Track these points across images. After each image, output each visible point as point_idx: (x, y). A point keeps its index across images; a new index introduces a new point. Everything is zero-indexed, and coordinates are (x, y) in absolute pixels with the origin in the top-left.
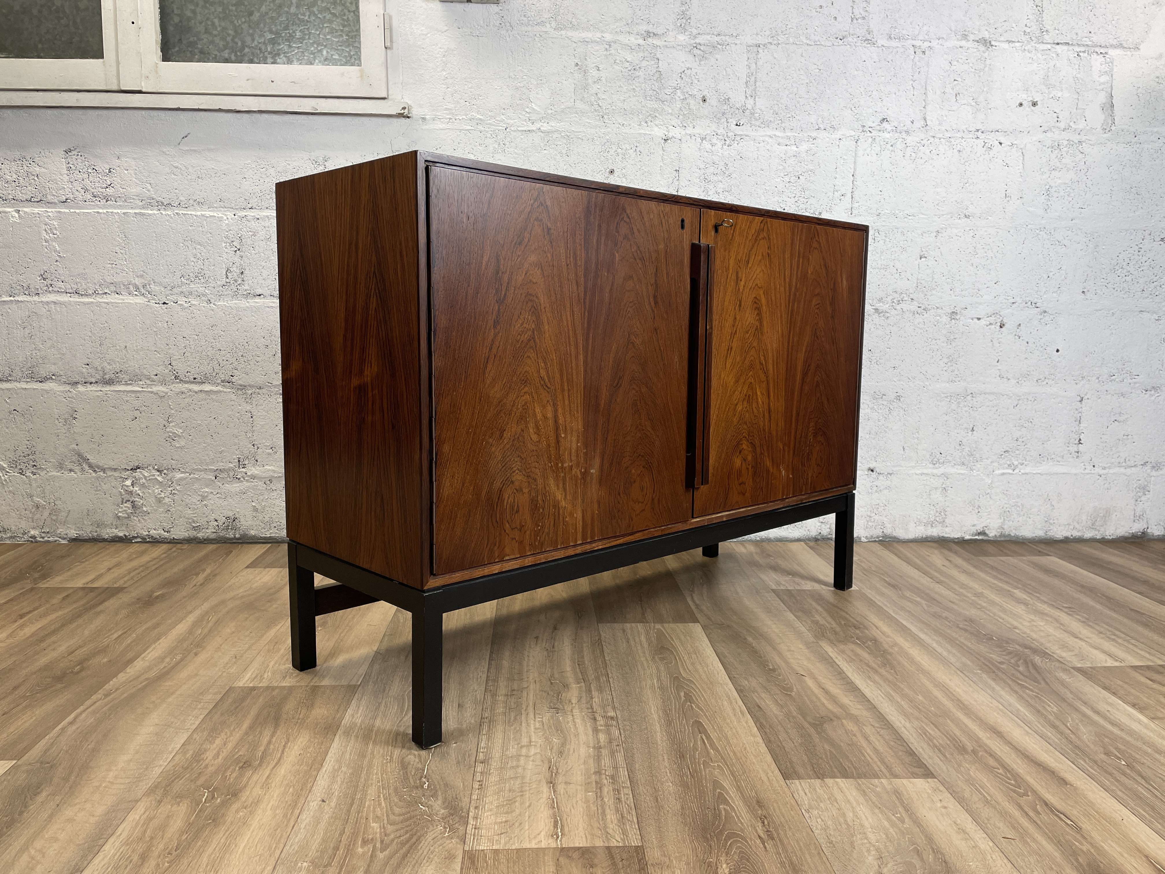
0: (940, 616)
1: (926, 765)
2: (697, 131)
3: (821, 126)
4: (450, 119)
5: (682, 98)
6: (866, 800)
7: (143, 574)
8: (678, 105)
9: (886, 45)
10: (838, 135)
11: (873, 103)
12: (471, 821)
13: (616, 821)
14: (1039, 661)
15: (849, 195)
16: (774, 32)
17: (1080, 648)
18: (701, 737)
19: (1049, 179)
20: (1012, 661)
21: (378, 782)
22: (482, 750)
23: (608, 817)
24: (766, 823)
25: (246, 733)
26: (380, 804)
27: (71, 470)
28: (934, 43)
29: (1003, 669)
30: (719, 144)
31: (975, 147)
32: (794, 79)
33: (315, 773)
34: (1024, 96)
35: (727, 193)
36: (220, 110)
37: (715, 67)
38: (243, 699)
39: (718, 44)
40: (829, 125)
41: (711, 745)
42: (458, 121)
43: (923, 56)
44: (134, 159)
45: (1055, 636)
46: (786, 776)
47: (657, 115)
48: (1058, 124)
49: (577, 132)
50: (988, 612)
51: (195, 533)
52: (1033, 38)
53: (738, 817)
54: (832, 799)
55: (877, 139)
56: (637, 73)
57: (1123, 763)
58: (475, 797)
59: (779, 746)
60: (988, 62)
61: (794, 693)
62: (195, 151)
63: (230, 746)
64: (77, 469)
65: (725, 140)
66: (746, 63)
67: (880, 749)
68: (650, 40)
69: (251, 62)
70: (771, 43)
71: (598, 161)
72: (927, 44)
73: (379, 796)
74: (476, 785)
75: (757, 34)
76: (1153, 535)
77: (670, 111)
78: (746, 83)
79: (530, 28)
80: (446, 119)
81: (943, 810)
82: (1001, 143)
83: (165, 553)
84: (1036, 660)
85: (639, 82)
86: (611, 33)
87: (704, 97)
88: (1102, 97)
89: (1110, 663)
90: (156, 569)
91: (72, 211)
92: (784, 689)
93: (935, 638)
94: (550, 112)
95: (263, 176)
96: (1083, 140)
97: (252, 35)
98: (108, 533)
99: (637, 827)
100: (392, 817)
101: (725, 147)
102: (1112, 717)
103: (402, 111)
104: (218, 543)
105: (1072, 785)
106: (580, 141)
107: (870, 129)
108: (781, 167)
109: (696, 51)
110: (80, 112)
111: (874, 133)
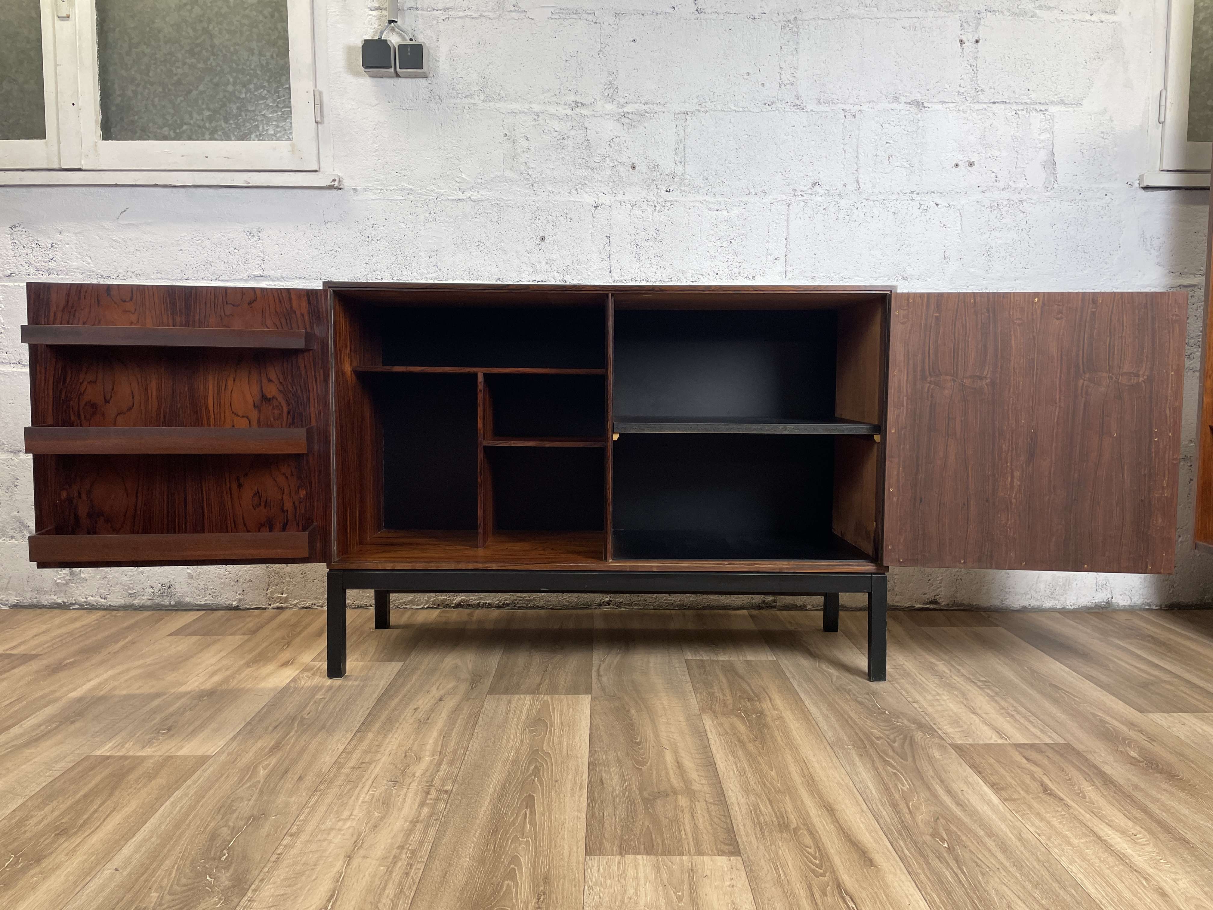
0: (844, 689)
1: (737, 843)
2: (626, 198)
3: (752, 190)
4: (381, 189)
5: (611, 165)
6: (656, 878)
7: (64, 641)
8: (608, 172)
9: (815, 110)
10: (768, 199)
11: (804, 167)
12: (249, 894)
13: (391, 896)
14: (919, 738)
15: (782, 259)
16: (701, 99)
17: (971, 724)
18: (526, 812)
19: (989, 239)
20: (892, 737)
21: (180, 853)
22: (298, 823)
23: (387, 891)
24: (541, 899)
25: (77, 802)
26: (170, 874)
27: (12, 537)
28: (864, 107)
29: (877, 744)
30: (650, 210)
31: (910, 208)
32: (724, 145)
33: (122, 843)
34: (960, 157)
35: (658, 258)
36: (156, 186)
37: (644, 135)
38: (92, 769)
39: (646, 112)
40: (760, 190)
41: (531, 820)
42: (389, 191)
43: (854, 120)
44: (75, 233)
45: (952, 710)
46: (589, 852)
47: (587, 182)
48: (996, 184)
49: (507, 200)
50: (896, 685)
51: (131, 599)
52: (968, 98)
53: (516, 894)
54: (623, 876)
55: (810, 202)
56: (566, 142)
57: (946, 845)
58: (266, 870)
59: (599, 821)
60: (921, 123)
61: (645, 767)
62: (133, 224)
63: (56, 813)
64: (18, 535)
65: (655, 206)
66: (674, 130)
67: (701, 826)
68: (577, 109)
69: (190, 139)
70: (699, 111)
71: (528, 228)
72: (858, 107)
73: (173, 867)
74: (273, 858)
75: (685, 102)
76: (1118, 606)
77: (600, 179)
78: (676, 149)
79: (458, 101)
80: (377, 189)
81: (728, 889)
82: (937, 205)
83: (97, 620)
84: (916, 736)
85: (568, 151)
86: (539, 104)
87: (633, 164)
88: (1043, 155)
89: (994, 739)
90: (81, 636)
91: (16, 284)
92: (638, 762)
93: (825, 712)
94: (479, 181)
95: (200, 248)
96: (1025, 198)
97: (191, 114)
98: (47, 599)
99: (410, 902)
100: (176, 887)
101: (656, 213)
102: (962, 798)
103: (333, 183)
104: (153, 610)
105: (876, 867)
106: (510, 209)
107: (802, 193)
108: (713, 232)
109: (624, 120)
110: (24, 190)
111: (806, 197)
